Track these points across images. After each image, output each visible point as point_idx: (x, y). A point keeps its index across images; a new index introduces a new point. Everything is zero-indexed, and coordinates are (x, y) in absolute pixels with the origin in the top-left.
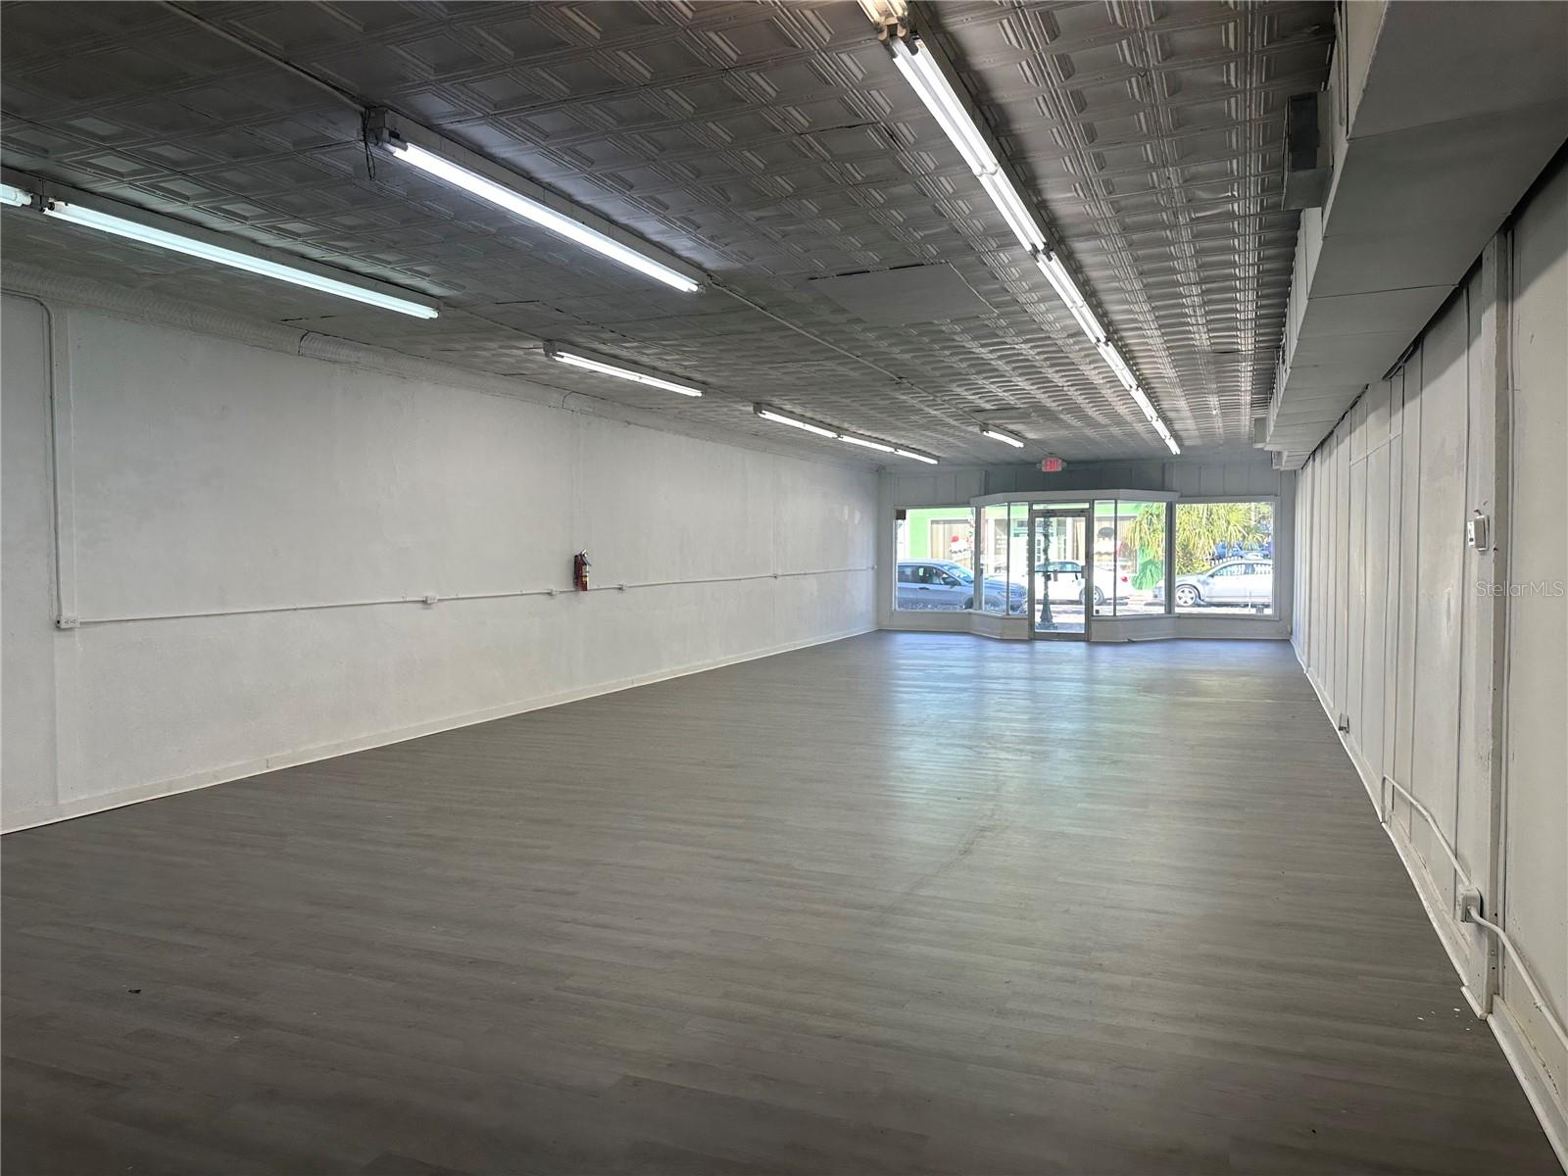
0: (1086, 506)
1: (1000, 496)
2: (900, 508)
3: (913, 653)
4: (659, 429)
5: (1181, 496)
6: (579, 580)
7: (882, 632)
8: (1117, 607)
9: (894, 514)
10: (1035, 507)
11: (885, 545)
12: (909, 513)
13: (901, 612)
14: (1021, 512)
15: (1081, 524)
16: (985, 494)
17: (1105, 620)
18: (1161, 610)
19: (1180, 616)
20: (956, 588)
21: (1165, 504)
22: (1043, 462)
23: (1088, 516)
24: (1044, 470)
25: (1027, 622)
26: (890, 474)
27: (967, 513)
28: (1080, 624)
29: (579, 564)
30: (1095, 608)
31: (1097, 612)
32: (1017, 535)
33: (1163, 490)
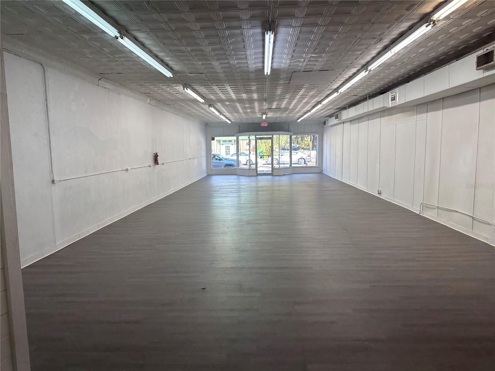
0: (271, 136)
1: (246, 133)
2: (213, 137)
3: (218, 181)
5: (294, 133)
6: (156, 161)
7: (209, 176)
8: (280, 165)
9: (211, 139)
10: (257, 137)
11: (209, 148)
12: (216, 138)
13: (214, 169)
14: (253, 137)
15: (270, 141)
16: (239, 133)
17: (277, 169)
18: (288, 166)
19: (294, 167)
21: (289, 136)
22: (262, 123)
23: (271, 139)
24: (262, 126)
25: (255, 170)
26: (210, 126)
27: (235, 138)
28: (270, 170)
29: (156, 157)
30: (274, 166)
31: (275, 167)
33: (289, 132)
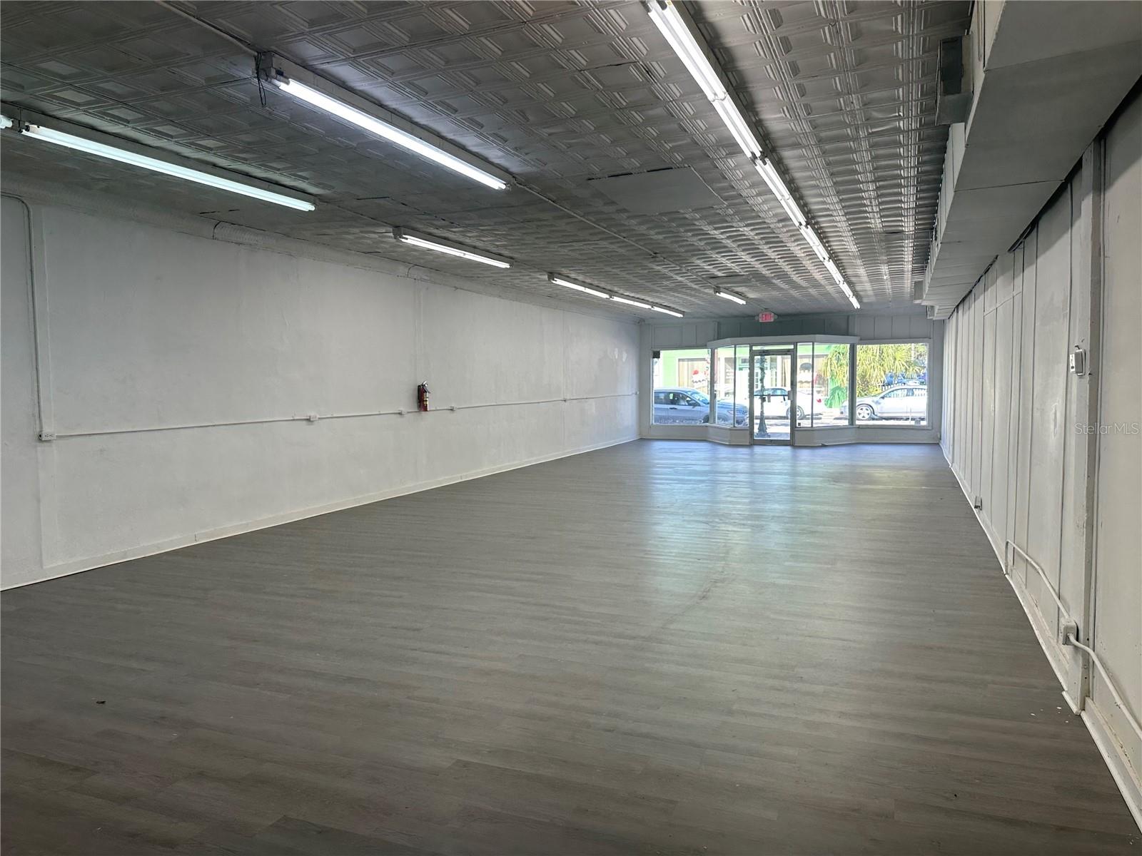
0: (791, 347)
1: (728, 340)
2: (656, 350)
3: (665, 455)
4: (479, 293)
5: (861, 340)
6: (421, 403)
7: (643, 440)
8: (814, 421)
9: (652, 354)
10: (754, 348)
11: (644, 377)
12: (663, 353)
13: (657, 426)
14: (744, 352)
15: (788, 360)
16: (718, 339)
17: (806, 430)
18: (846, 423)
19: (860, 427)
20: (697, 408)
21: (848, 345)
22: (760, 315)
23: (793, 354)
24: (760, 321)
25: (748, 432)
26: (649, 324)
27: (704, 353)
28: (786, 434)
29: (421, 392)
30: (798, 421)
31: (799, 424)
32: (741, 369)
33: (848, 335)
